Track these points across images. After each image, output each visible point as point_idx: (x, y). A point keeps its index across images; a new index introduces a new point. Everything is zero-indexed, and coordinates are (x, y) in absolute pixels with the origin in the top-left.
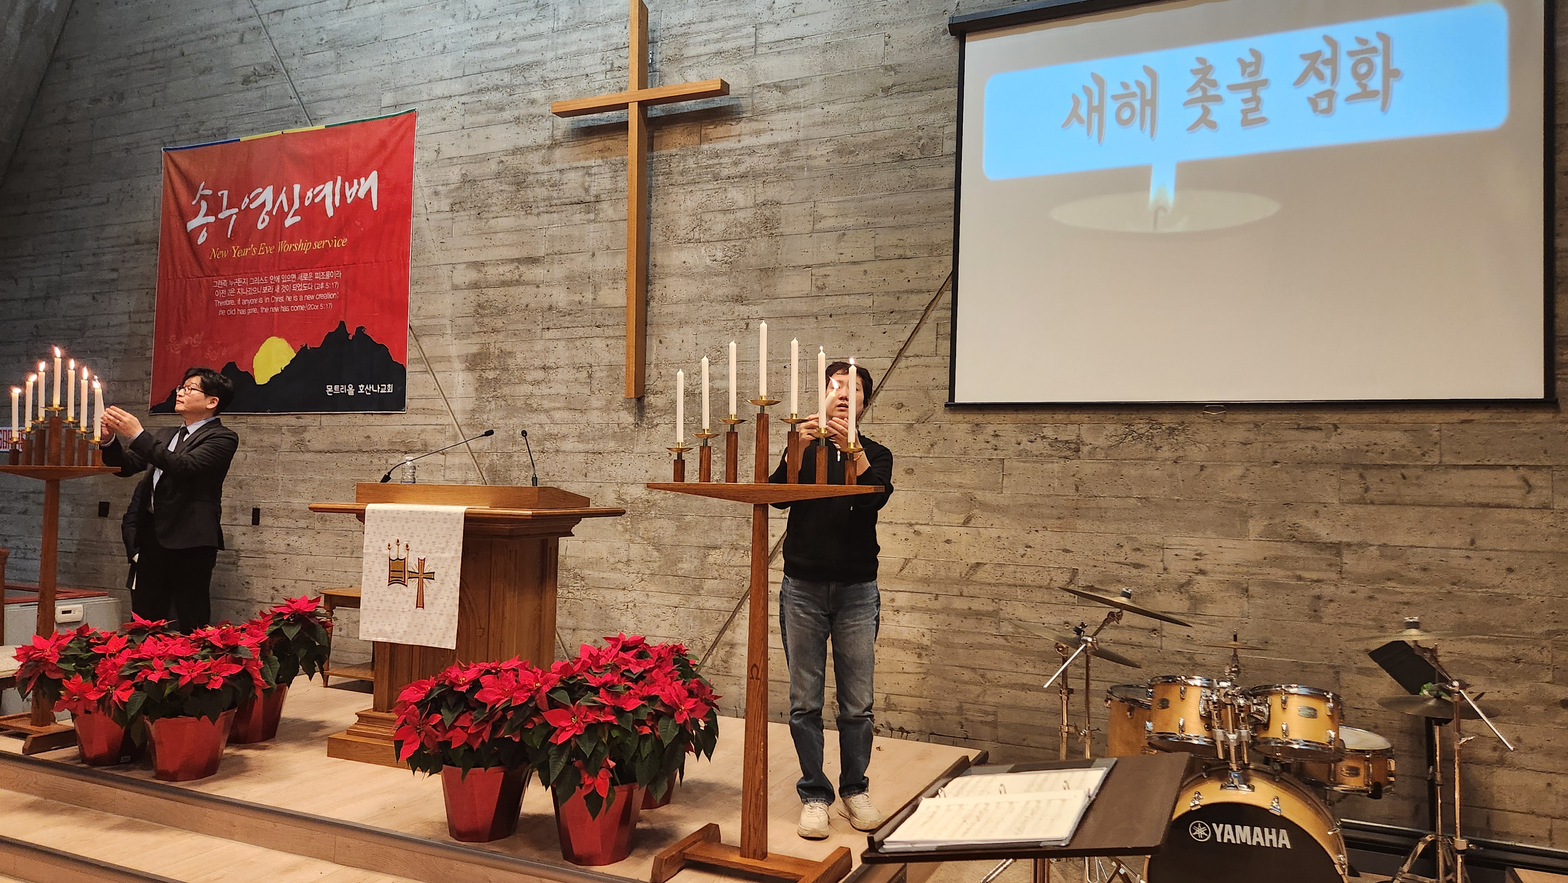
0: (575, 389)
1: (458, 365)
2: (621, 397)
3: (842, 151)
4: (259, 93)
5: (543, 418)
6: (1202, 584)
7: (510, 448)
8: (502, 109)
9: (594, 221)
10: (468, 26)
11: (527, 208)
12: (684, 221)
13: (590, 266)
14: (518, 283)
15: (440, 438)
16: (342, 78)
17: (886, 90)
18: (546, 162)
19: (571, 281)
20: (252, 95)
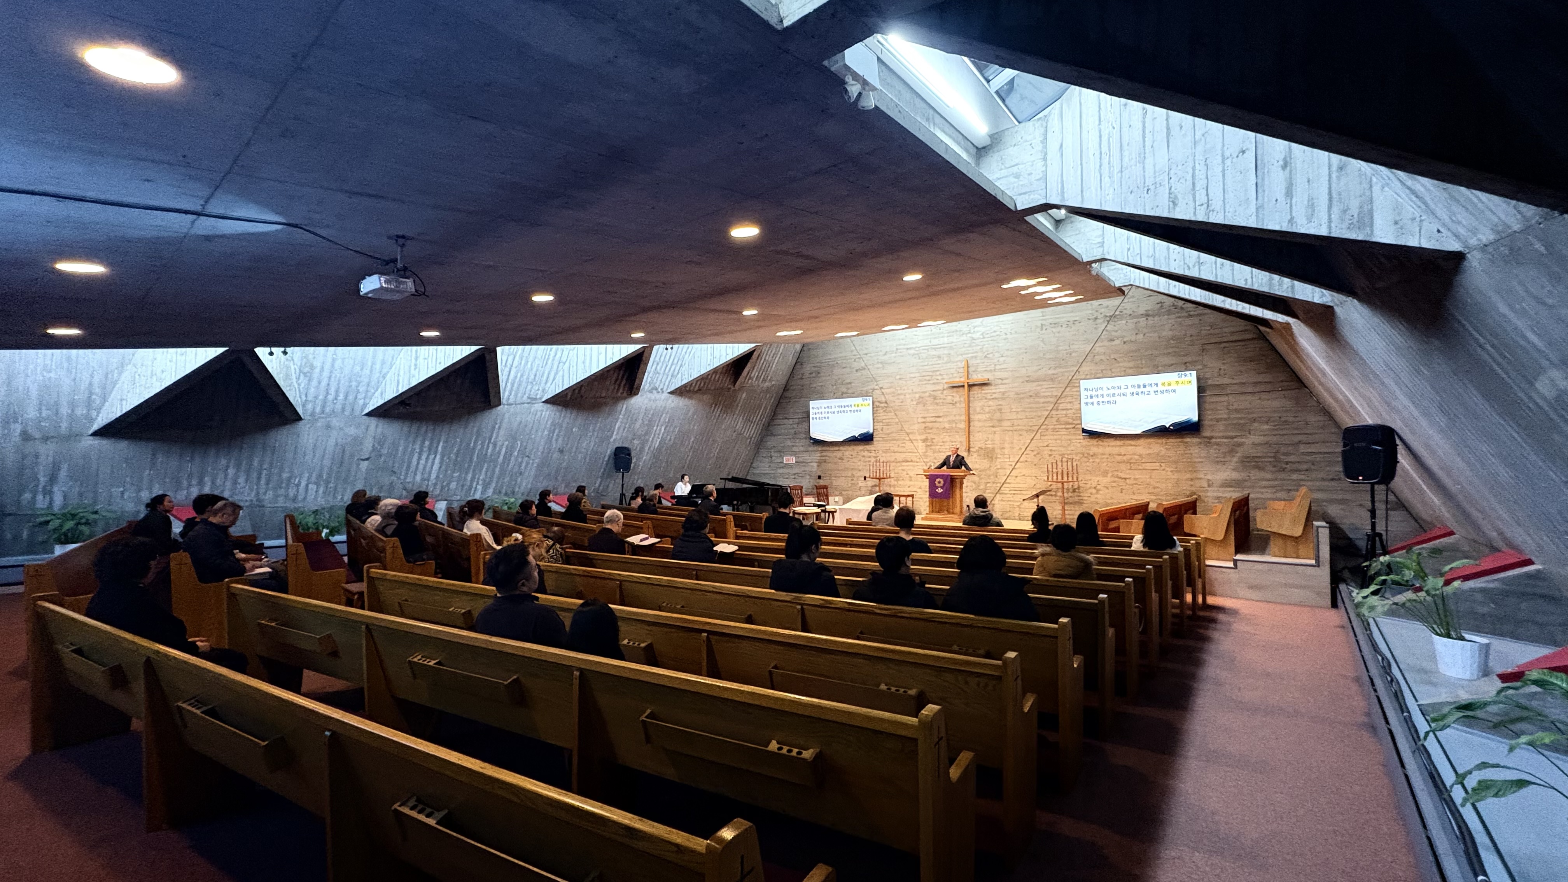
3: (1017, 394)
4: (861, 374)
6: (1099, 487)
8: (930, 381)
9: (955, 408)
10: (919, 361)
11: (937, 404)
12: (978, 409)
13: (954, 418)
14: (936, 422)
17: (1027, 381)
18: (943, 393)
19: (950, 422)
20: (859, 374)
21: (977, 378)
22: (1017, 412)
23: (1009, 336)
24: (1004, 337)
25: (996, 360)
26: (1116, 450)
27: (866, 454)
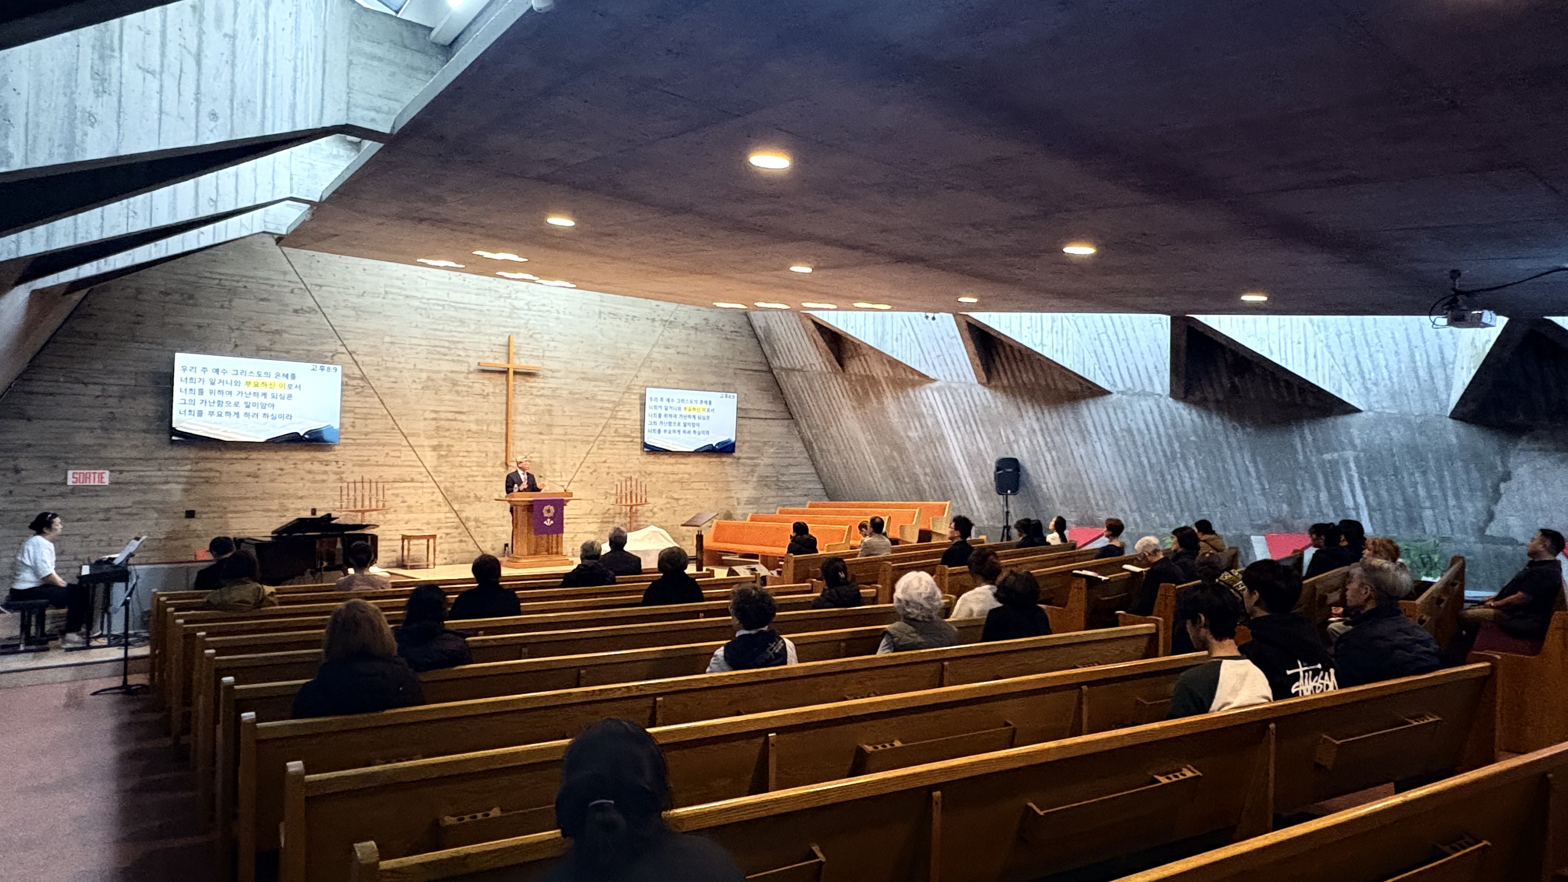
0: (481, 459)
1: (428, 449)
2: (499, 463)
3: (571, 393)
4: (305, 319)
5: (468, 469)
7: (453, 480)
8: (446, 355)
9: (487, 402)
10: (428, 320)
11: (458, 392)
12: (521, 408)
13: (485, 417)
14: (455, 420)
15: (419, 476)
16: (359, 325)
17: (583, 379)
18: (467, 378)
19: (478, 422)
21: (520, 363)
22: (571, 417)
23: (561, 316)
24: (556, 315)
25: (544, 344)
26: (669, 469)
27: (316, 467)
